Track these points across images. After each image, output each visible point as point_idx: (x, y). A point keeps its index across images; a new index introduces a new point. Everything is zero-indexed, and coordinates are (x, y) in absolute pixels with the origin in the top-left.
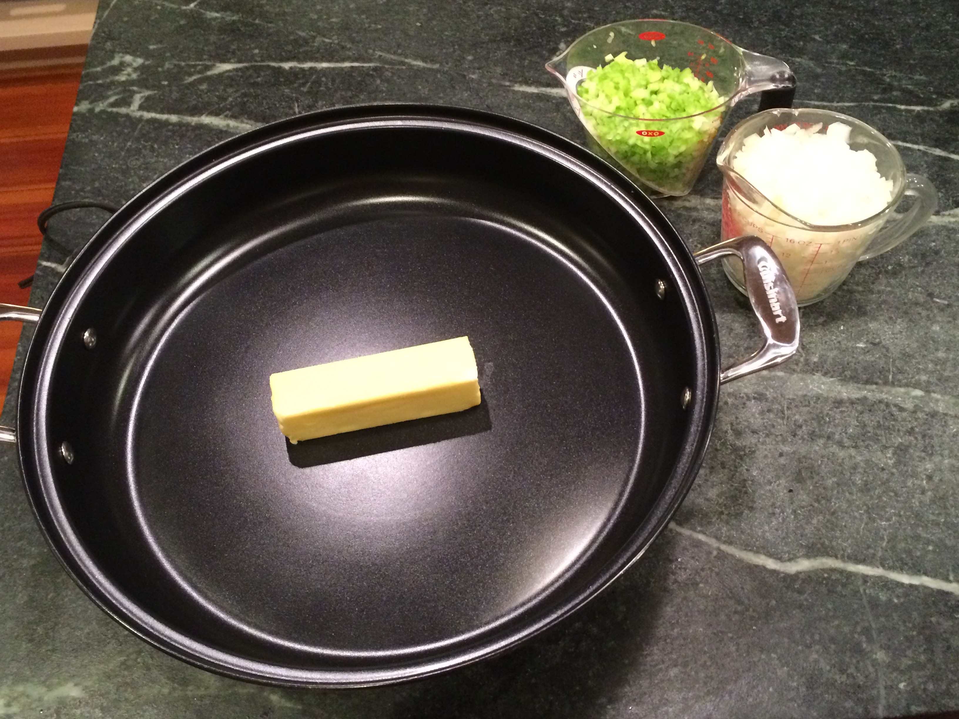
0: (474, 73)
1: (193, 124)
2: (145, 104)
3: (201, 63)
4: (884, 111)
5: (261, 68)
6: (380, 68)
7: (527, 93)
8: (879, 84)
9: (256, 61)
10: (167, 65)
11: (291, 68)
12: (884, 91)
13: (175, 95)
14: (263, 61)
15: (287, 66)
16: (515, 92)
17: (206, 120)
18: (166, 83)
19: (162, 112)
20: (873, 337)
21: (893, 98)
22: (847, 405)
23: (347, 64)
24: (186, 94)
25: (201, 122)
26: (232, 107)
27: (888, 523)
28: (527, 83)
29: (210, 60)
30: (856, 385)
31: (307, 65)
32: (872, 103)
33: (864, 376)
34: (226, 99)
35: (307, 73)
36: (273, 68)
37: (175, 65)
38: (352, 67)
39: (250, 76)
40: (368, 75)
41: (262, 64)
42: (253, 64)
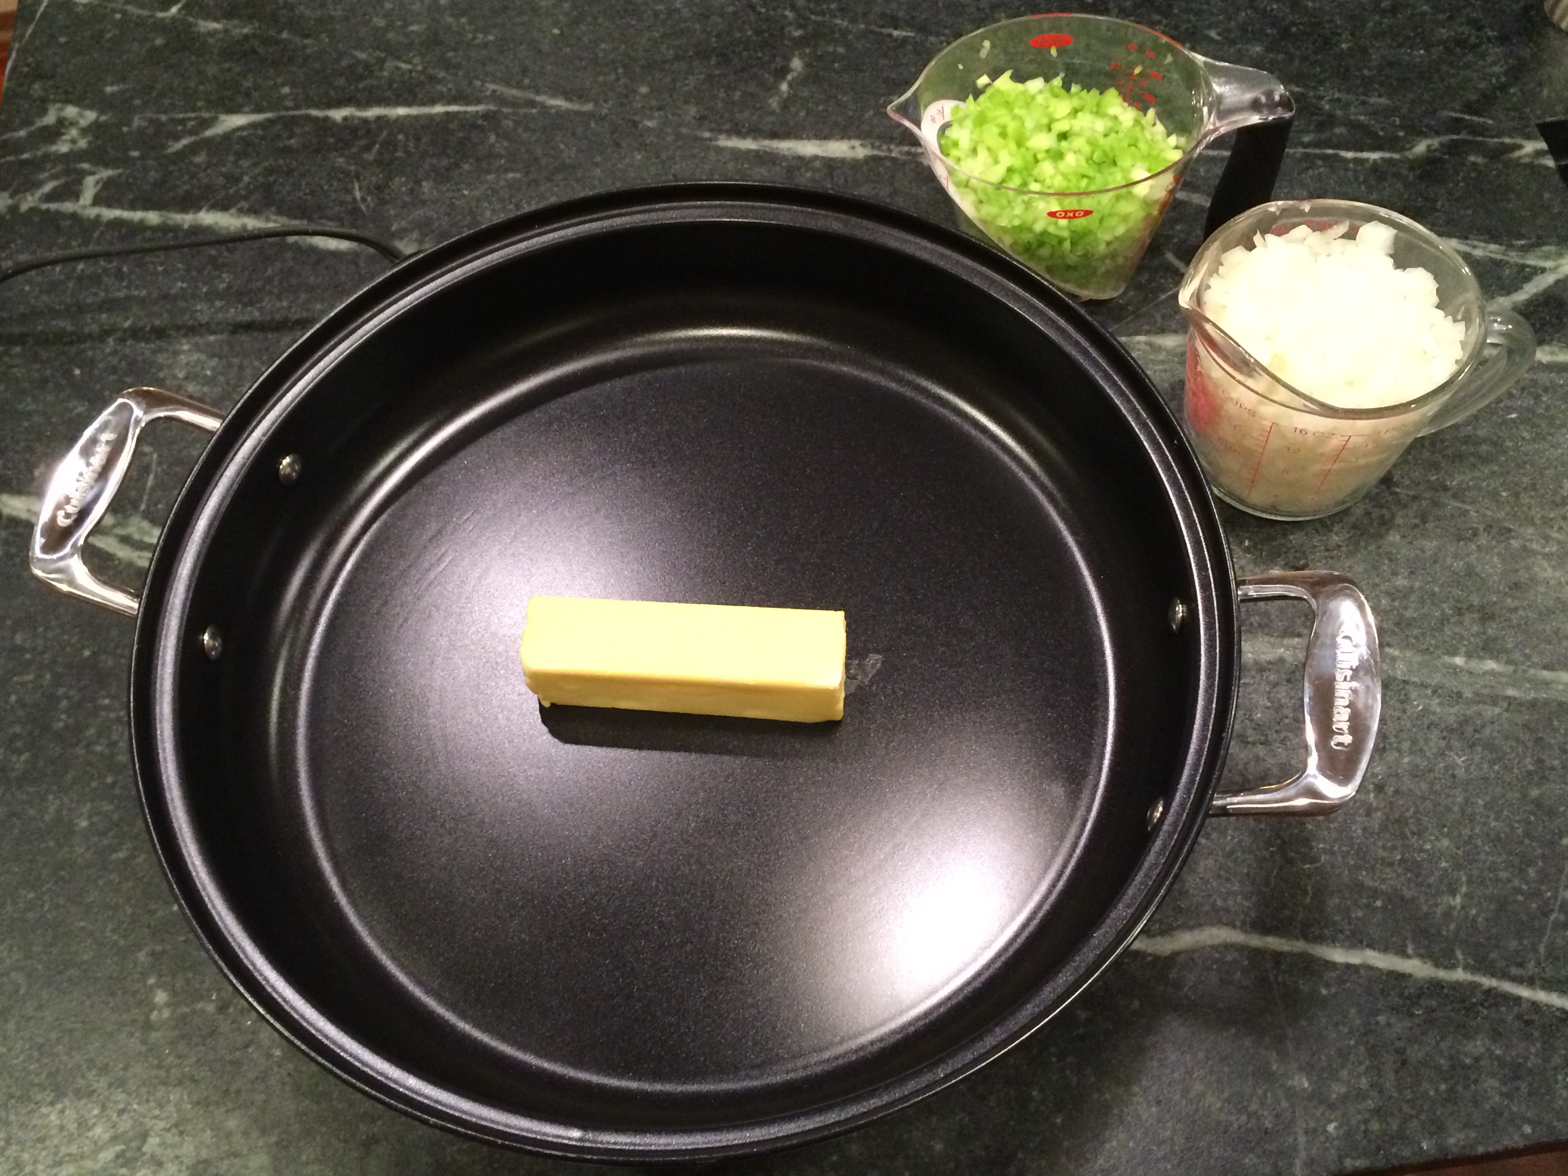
0: (651, 118)
1: (186, 226)
2: (105, 194)
3: (192, 115)
4: (1320, 163)
5: (295, 120)
6: (495, 112)
7: (739, 150)
8: (1313, 114)
9: (287, 109)
10: (137, 122)
11: (345, 119)
12: (1321, 126)
13: (153, 175)
14: (297, 107)
15: (338, 114)
16: (720, 150)
17: (207, 218)
18: (135, 154)
19: (132, 207)
20: (1295, 557)
21: (1334, 139)
22: (1254, 673)
23: (439, 109)
24: (171, 173)
25: (200, 222)
26: (250, 192)
27: (1312, 866)
28: (737, 131)
29: (208, 109)
30: (1267, 639)
31: (372, 113)
32: (1301, 150)
33: (1280, 624)
34: (238, 180)
35: (373, 126)
36: (316, 119)
37: (151, 121)
38: (448, 113)
39: (279, 137)
40: (474, 126)
41: (296, 113)
42: (283, 113)
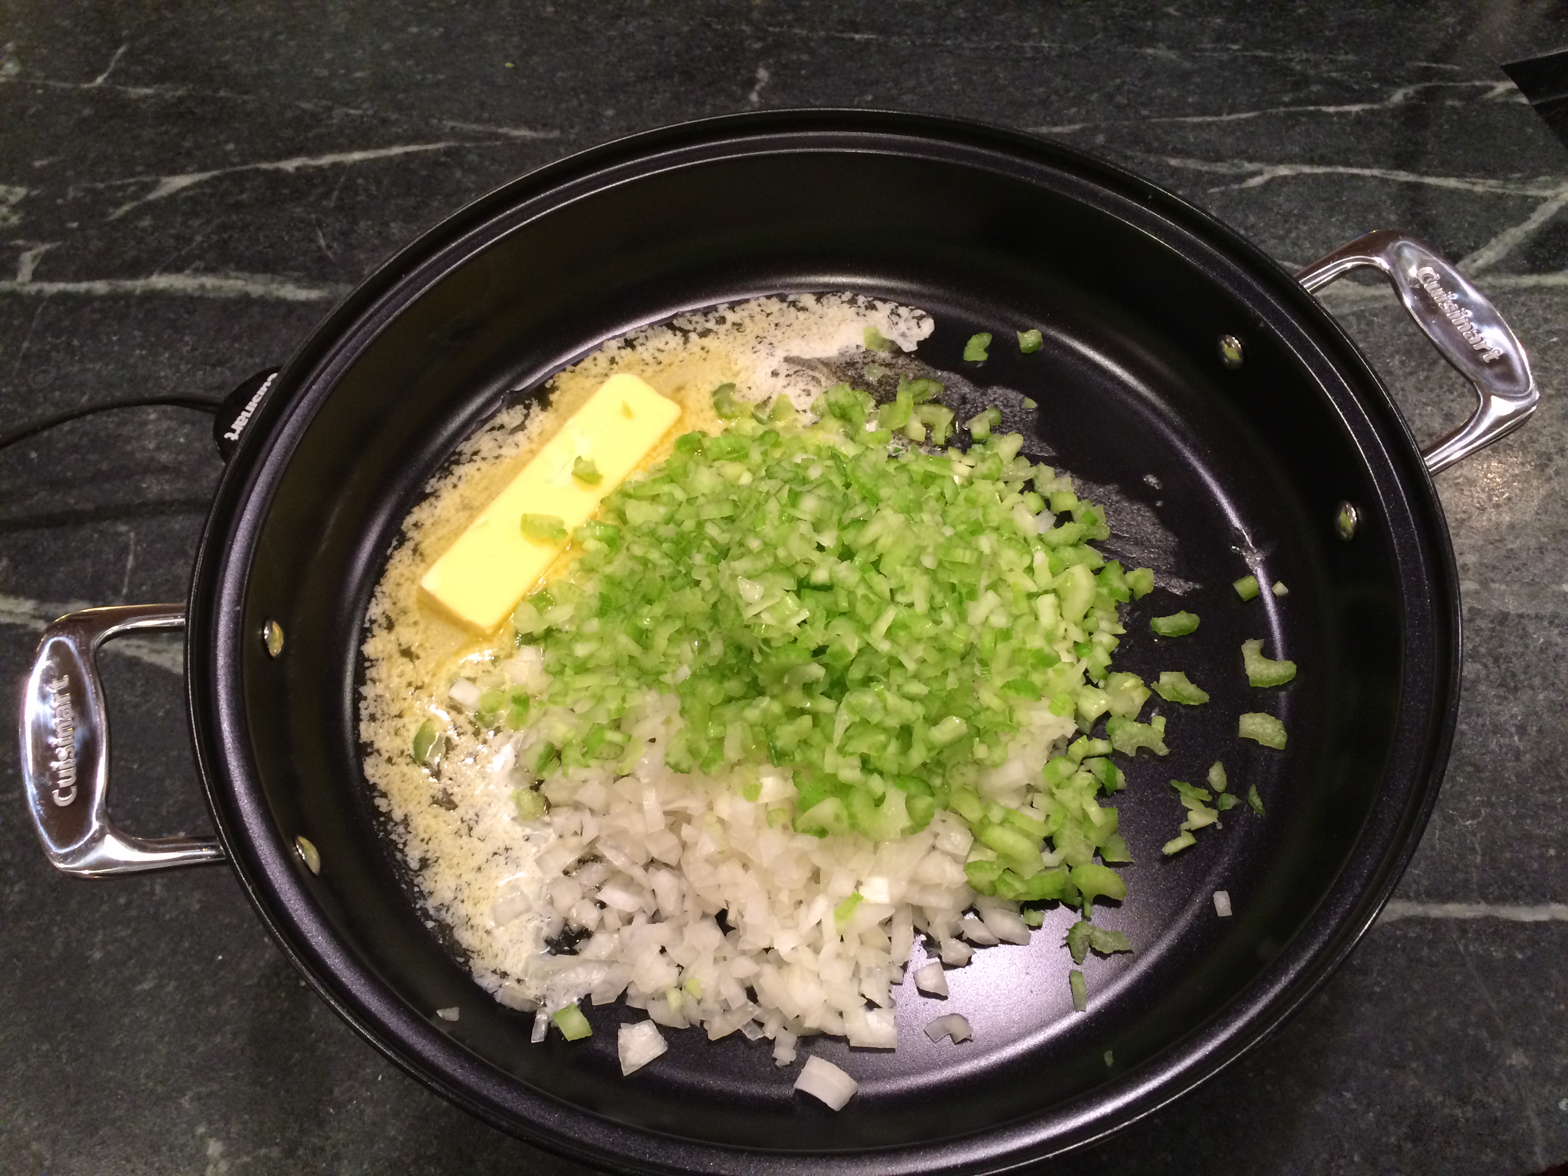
1: (138, 292)
2: (44, 268)
3: (132, 180)
4: (1304, 119)
5: (243, 175)
6: (457, 149)
8: (1285, 75)
9: (233, 165)
10: (72, 193)
11: (298, 169)
12: (1297, 85)
13: (96, 244)
14: (245, 163)
15: (290, 165)
17: (160, 281)
18: (73, 225)
19: (77, 279)
21: (1312, 96)
23: (397, 150)
24: (116, 240)
25: (152, 286)
26: (205, 251)
27: (1475, 822)
29: (148, 173)
31: (326, 160)
32: (1282, 109)
34: (191, 239)
35: (329, 174)
36: (266, 172)
37: (87, 190)
38: (407, 154)
39: (228, 193)
40: (437, 163)
41: (245, 168)
42: (229, 170)
